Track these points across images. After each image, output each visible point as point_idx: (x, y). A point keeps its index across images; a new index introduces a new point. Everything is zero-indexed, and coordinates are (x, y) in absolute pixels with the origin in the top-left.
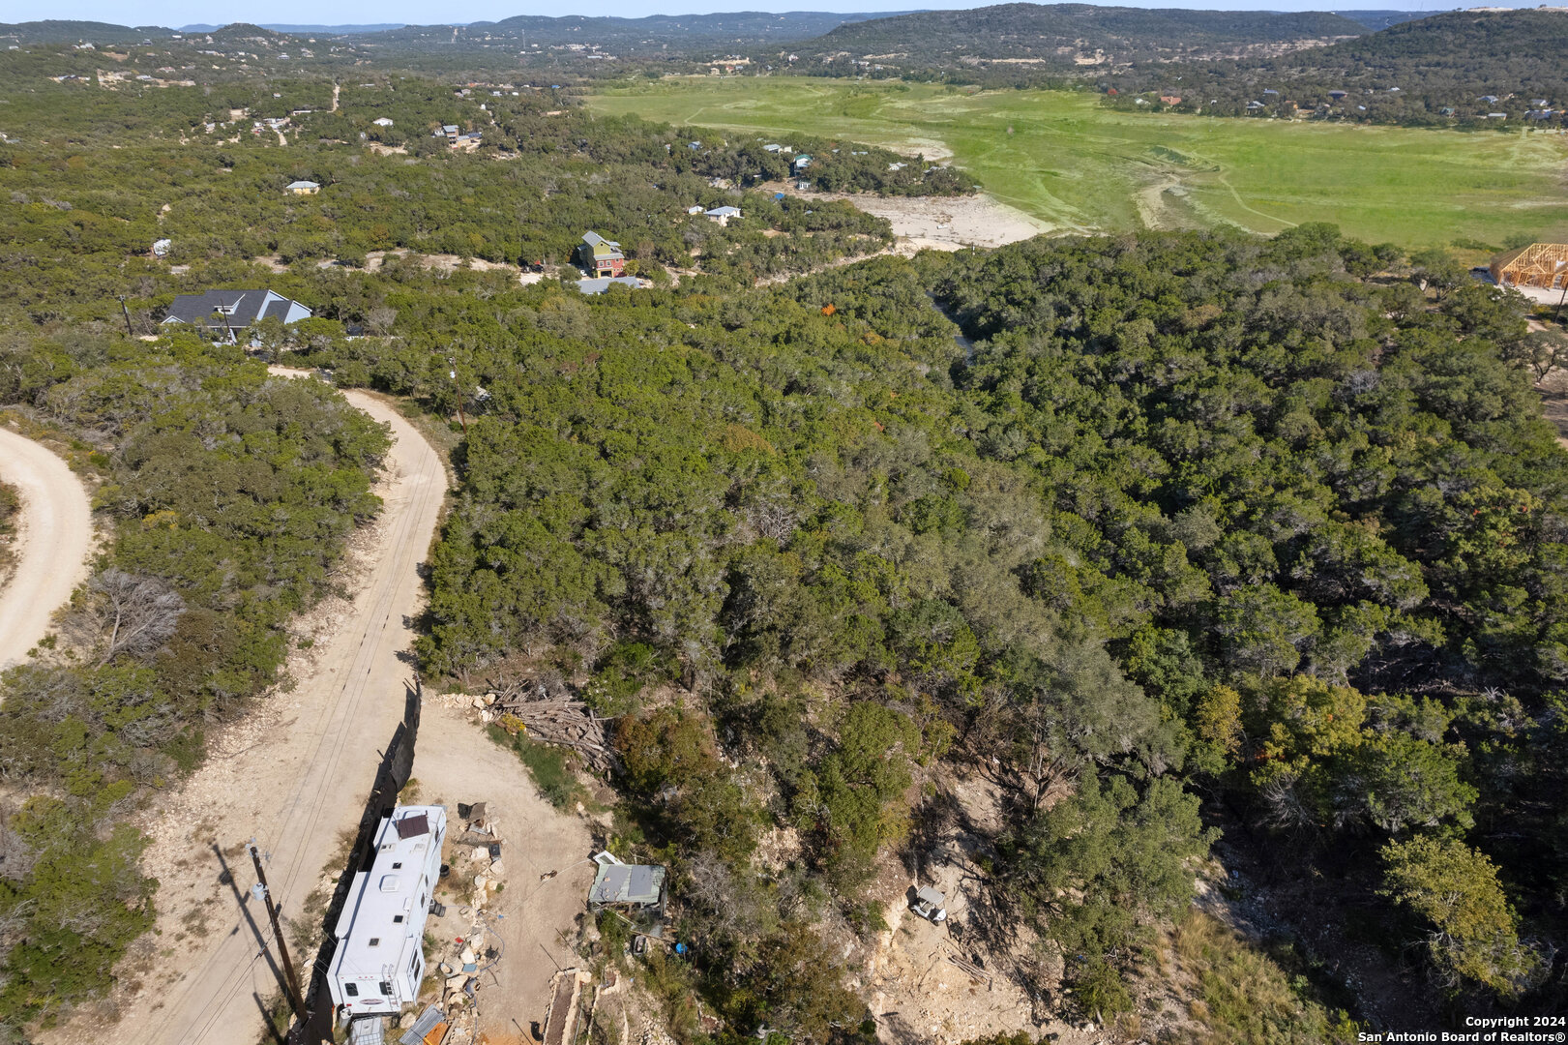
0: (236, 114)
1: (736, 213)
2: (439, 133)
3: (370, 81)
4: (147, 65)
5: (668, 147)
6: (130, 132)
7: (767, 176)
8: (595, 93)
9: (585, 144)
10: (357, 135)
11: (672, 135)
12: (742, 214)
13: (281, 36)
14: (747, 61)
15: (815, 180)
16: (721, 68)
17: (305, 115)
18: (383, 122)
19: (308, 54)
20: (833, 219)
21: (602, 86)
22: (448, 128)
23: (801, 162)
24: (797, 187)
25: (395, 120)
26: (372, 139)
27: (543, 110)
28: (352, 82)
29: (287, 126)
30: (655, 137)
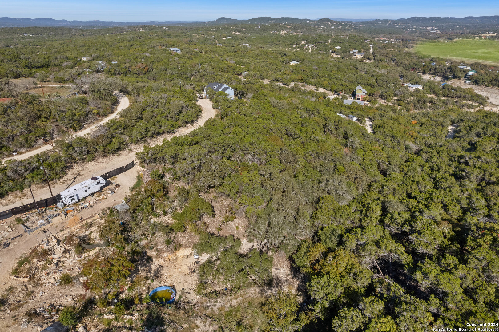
0: (303, 43)
1: (420, 87)
2: (351, 52)
3: (343, 36)
4: (294, 29)
5: (424, 64)
6: (276, 46)
7: (455, 77)
8: (421, 44)
9: (394, 60)
10: (329, 51)
11: (427, 59)
12: (423, 88)
13: (335, 22)
14: (495, 35)
15: (473, 80)
16: (480, 37)
17: (319, 44)
18: (338, 48)
19: (340, 27)
20: (458, 94)
21: (426, 41)
22: (354, 51)
23: (470, 73)
24: (465, 82)
25: (342, 47)
26: (333, 52)
27: (389, 48)
28: (337, 36)
29: (313, 47)
30: (421, 60)
